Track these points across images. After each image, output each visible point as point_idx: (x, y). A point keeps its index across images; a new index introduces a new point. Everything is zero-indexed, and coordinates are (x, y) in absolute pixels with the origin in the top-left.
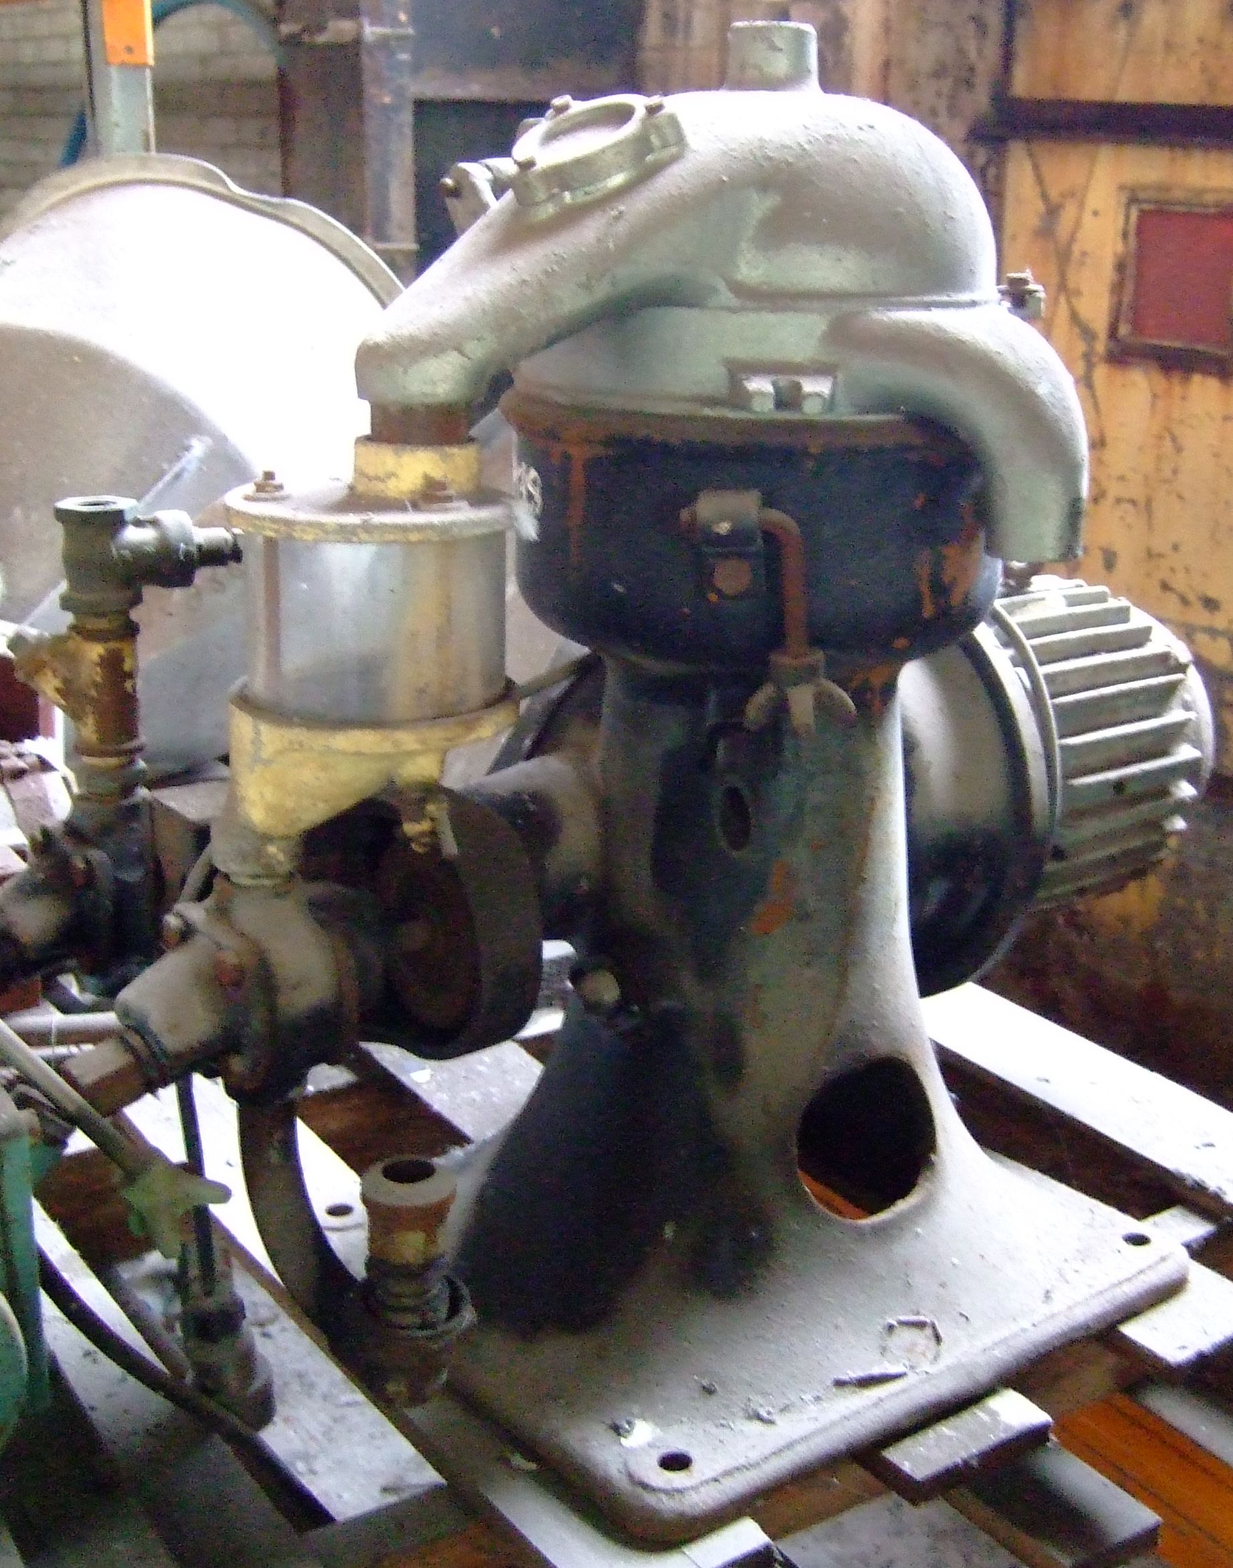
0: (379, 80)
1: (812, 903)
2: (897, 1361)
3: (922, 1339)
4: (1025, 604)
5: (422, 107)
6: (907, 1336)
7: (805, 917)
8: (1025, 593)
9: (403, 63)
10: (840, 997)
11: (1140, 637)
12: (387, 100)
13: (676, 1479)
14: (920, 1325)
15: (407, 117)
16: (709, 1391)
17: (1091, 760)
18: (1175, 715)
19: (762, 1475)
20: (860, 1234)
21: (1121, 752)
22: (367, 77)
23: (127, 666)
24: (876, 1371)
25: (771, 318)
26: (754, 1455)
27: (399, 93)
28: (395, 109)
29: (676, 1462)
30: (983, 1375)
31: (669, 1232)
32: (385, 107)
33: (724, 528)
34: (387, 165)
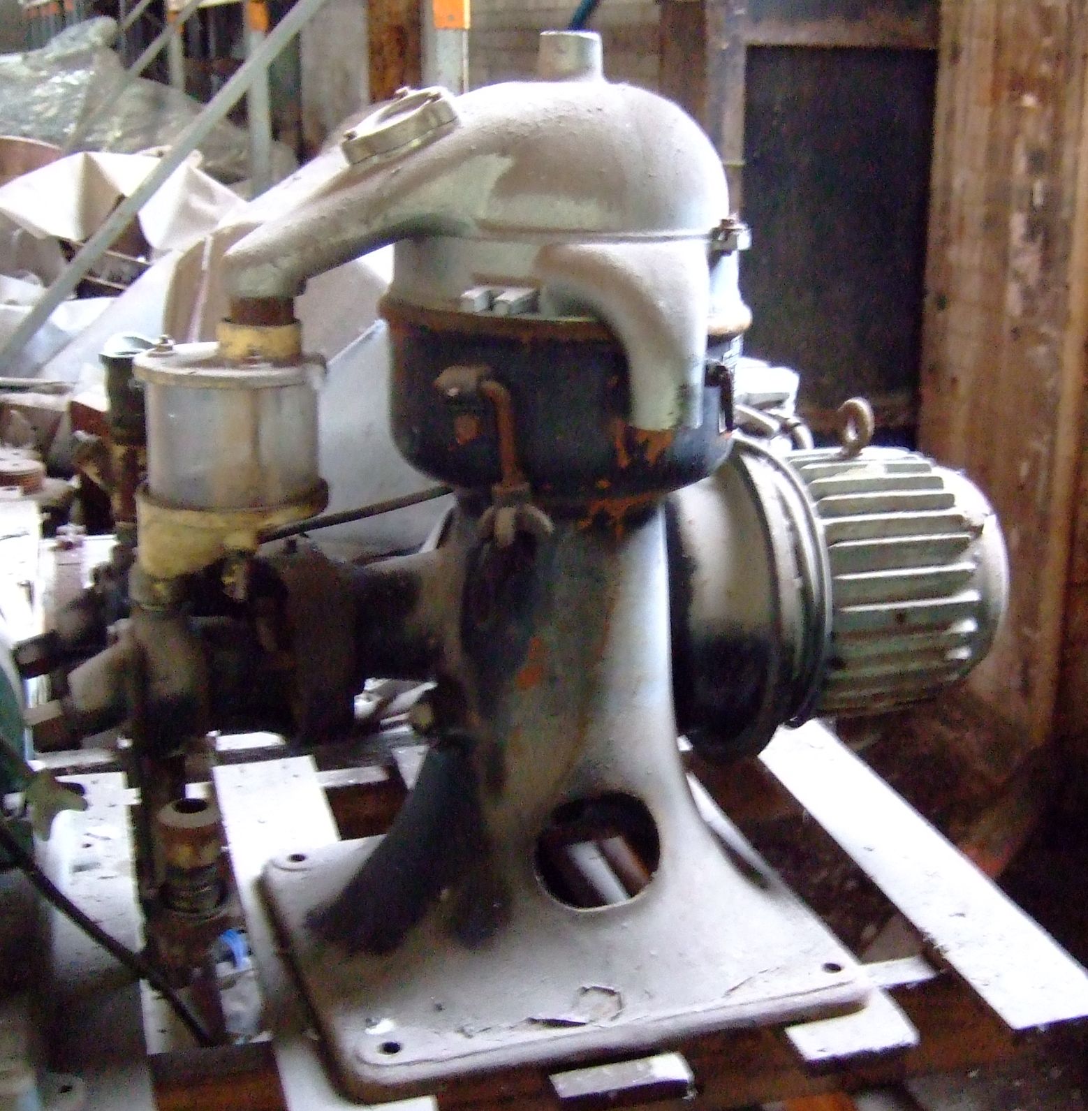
0: (718, 30)
1: (559, 670)
2: (582, 1014)
3: (609, 1002)
4: (850, 468)
5: (754, 52)
6: (596, 998)
7: (553, 679)
8: (856, 461)
9: (739, 16)
10: (579, 742)
11: (948, 501)
12: (725, 46)
13: (386, 1059)
14: (612, 993)
15: (740, 60)
16: (439, 1008)
17: (873, 593)
18: (964, 565)
19: (445, 1069)
20: (575, 918)
21: (903, 588)
22: (709, 29)
23: (140, 462)
24: (562, 1017)
25: (501, 246)
26: (444, 1054)
27: (735, 40)
28: (731, 52)
29: (391, 1048)
30: (650, 1037)
31: (445, 894)
32: (723, 53)
33: (453, 392)
34: (723, 98)
